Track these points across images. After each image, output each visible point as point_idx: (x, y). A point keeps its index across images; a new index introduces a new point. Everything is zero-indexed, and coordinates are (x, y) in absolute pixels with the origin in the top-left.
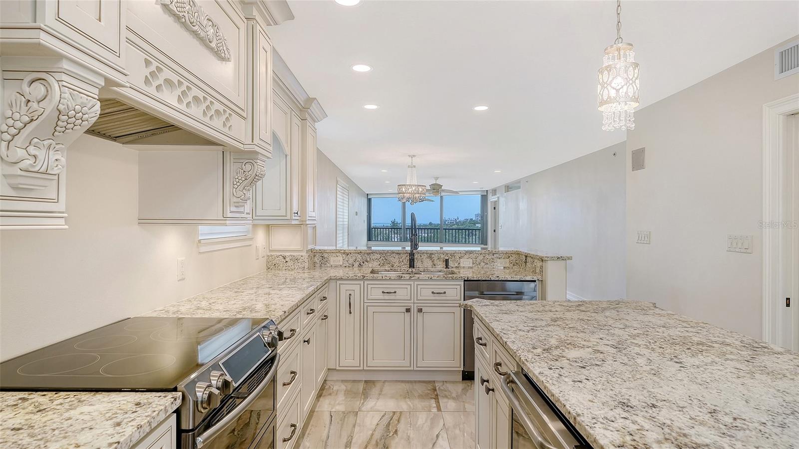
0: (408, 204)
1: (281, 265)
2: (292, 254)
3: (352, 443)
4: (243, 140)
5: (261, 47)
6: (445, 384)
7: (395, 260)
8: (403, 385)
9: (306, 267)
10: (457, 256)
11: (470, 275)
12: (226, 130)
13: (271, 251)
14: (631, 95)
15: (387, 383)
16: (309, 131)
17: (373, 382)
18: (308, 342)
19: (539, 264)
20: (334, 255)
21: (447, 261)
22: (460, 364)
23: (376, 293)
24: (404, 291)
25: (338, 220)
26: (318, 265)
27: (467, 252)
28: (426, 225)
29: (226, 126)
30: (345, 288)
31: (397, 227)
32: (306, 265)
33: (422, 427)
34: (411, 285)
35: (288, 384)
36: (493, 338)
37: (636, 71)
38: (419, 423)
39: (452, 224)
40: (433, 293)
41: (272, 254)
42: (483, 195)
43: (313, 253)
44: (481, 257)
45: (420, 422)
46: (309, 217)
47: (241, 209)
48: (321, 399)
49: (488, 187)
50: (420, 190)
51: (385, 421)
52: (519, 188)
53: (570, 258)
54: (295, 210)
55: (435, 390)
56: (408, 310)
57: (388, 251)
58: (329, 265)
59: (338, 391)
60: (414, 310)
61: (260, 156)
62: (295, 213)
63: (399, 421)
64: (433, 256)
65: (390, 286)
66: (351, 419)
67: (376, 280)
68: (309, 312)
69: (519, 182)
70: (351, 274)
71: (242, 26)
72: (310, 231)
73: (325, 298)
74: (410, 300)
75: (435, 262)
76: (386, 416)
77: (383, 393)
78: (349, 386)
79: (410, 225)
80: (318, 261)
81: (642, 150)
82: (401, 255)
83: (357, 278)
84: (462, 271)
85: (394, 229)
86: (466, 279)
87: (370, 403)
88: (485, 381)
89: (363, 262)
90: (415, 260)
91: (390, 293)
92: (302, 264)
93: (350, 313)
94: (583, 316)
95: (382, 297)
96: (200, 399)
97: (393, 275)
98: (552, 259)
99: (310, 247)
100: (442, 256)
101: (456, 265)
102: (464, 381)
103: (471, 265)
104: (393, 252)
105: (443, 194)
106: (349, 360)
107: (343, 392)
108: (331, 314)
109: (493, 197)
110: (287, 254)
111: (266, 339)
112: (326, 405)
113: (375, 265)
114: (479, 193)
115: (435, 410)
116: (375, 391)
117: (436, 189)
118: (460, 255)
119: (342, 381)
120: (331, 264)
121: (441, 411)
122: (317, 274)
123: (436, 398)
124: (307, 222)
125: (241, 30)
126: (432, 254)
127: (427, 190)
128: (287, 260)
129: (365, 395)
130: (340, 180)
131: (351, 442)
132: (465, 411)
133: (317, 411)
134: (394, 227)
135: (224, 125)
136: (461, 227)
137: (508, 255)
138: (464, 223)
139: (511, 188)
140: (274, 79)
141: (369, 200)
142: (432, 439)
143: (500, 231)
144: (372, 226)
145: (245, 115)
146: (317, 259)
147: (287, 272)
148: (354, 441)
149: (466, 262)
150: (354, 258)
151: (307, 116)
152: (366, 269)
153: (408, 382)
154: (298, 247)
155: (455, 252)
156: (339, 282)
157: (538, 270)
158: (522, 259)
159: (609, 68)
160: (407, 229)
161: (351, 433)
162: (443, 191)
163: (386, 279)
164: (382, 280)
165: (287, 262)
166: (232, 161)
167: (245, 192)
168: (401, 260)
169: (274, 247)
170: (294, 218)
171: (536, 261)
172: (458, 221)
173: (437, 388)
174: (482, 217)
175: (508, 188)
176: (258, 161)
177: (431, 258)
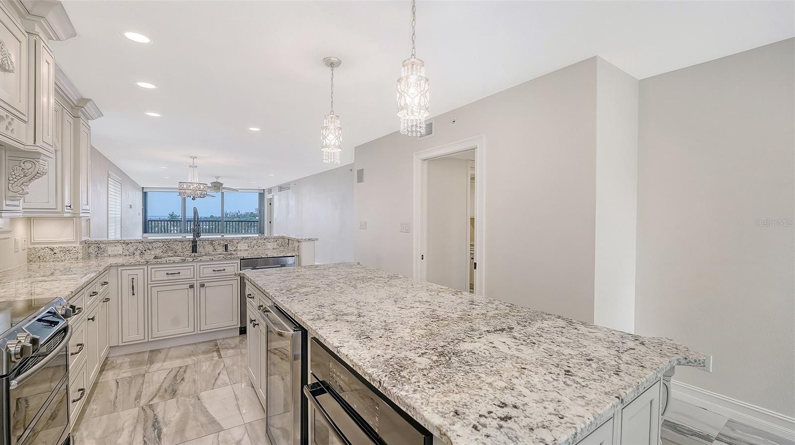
0: (189, 200)
1: (48, 257)
2: (64, 245)
3: (142, 396)
4: (23, 140)
5: (45, 60)
6: (225, 340)
7: (178, 247)
8: (188, 347)
10: (235, 242)
11: (245, 255)
12: (9, 133)
13: (32, 243)
14: (337, 144)
15: (172, 349)
16: (83, 128)
17: (159, 351)
18: (93, 319)
19: (296, 244)
20: (112, 245)
21: (226, 246)
22: (238, 322)
23: (161, 275)
24: (187, 272)
25: (109, 213)
26: (93, 255)
27: (243, 238)
28: (207, 218)
29: (8, 129)
30: (127, 274)
31: (176, 220)
32: (80, 256)
33: (206, 372)
34: (194, 266)
35: (76, 353)
36: (258, 291)
37: (340, 132)
38: (203, 370)
39: (233, 216)
40: (214, 271)
41: (36, 246)
42: (260, 193)
43: (87, 244)
44: (255, 242)
45: (204, 368)
46: (83, 210)
47: (16, 203)
48: (104, 372)
49: (265, 186)
50: (202, 187)
51: (173, 374)
52: (289, 188)
53: (317, 239)
54: (67, 203)
55: (217, 345)
56: (192, 287)
57: (171, 239)
58: (106, 255)
59: (121, 364)
60: (197, 286)
61: (42, 157)
62: (67, 206)
63: (185, 372)
64: (214, 242)
65: (173, 269)
66: (140, 380)
67: (160, 264)
68: (92, 294)
69: (289, 184)
70: (132, 260)
71: (24, 40)
72: (84, 224)
73: (106, 283)
74: (194, 278)
75: (216, 247)
76: (173, 371)
77: (168, 356)
78: (134, 358)
79: (193, 217)
80: (93, 252)
81: (362, 170)
82: (184, 242)
83: (140, 263)
84: (239, 253)
85: (173, 221)
86: (242, 258)
87: (156, 366)
88: (253, 321)
89: (145, 250)
90: (198, 246)
91: (174, 274)
92: (74, 254)
93: (133, 294)
94: (316, 272)
95: (166, 278)
96: (13, 352)
97: (177, 259)
98: (305, 240)
99: (84, 239)
100: (222, 242)
101: (234, 249)
102: (241, 335)
103: (247, 248)
104: (176, 241)
105: (223, 191)
106: (132, 335)
107: (127, 364)
108: (112, 296)
109: (269, 195)
110: (55, 246)
111: (60, 312)
112: (110, 376)
113: (158, 252)
114: (257, 191)
115: (217, 358)
116: (161, 356)
117: (217, 186)
118: (237, 241)
119: (125, 355)
120: (109, 254)
121: (222, 358)
122: (93, 262)
123: (218, 351)
124: (81, 215)
125: (22, 44)
126: (213, 241)
127: (209, 187)
128: (56, 251)
129: (151, 362)
130: (112, 173)
131: (140, 395)
132: (241, 353)
133: (101, 382)
134: (173, 220)
135: (7, 128)
136: (242, 219)
137: (276, 239)
138: (245, 216)
139: (283, 189)
140: (55, 89)
141: (145, 194)
142: (215, 377)
143: (275, 222)
144: (148, 218)
145: (26, 119)
146: (92, 250)
147: (57, 263)
148: (143, 394)
149: (242, 246)
150: (135, 247)
151: (80, 114)
152: (149, 256)
153: (192, 344)
154: (71, 239)
155: (234, 239)
156: (120, 269)
157: (296, 249)
158: (286, 242)
159: (326, 128)
160: (187, 221)
161: (140, 389)
162: (224, 188)
163: (170, 263)
164: (166, 263)
165: (55, 253)
166: (7, 158)
167: (23, 188)
168: (184, 247)
169: (37, 240)
170: (66, 211)
171: (295, 242)
172: (239, 214)
173: (218, 344)
174: (259, 211)
175: (281, 188)
176: (40, 160)
177: (212, 244)
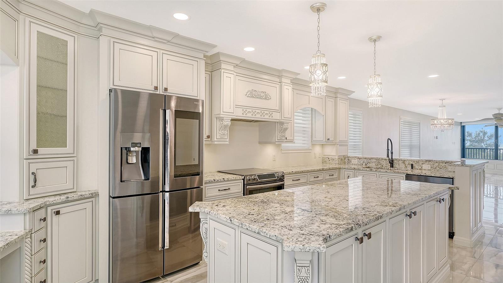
1: (328, 162)
2: (332, 157)
7: (384, 163)
9: (337, 163)
10: (421, 163)
13: (323, 155)
16: (340, 102)
20: (354, 159)
21: (412, 165)
26: (346, 163)
27: (427, 161)
30: (346, 173)
34: (377, 174)
41: (324, 157)
44: (437, 164)
46: (340, 141)
57: (379, 158)
62: (327, 139)
64: (405, 162)
65: (366, 174)
67: (360, 170)
72: (341, 147)
73: (334, 175)
75: (407, 165)
80: (347, 161)
84: (423, 171)
86: (406, 173)
89: (367, 163)
90: (394, 163)
92: (335, 161)
98: (458, 165)
99: (341, 154)
100: (411, 162)
101: (420, 168)
103: (430, 168)
104: (382, 159)
110: (330, 157)
113: (374, 165)
120: (352, 163)
124: (338, 143)
126: (405, 161)
128: (330, 159)
141: (463, 127)
145: (279, 111)
147: (330, 165)
149: (426, 167)
150: (363, 161)
154: (335, 154)
155: (419, 160)
156: (344, 170)
163: (364, 170)
167: (282, 134)
168: (387, 163)
169: (325, 154)
170: (326, 141)
176: (284, 124)
177: (404, 163)
